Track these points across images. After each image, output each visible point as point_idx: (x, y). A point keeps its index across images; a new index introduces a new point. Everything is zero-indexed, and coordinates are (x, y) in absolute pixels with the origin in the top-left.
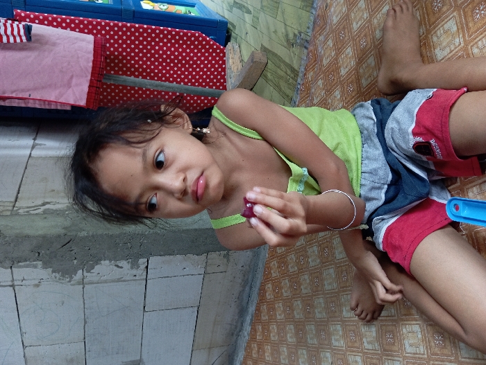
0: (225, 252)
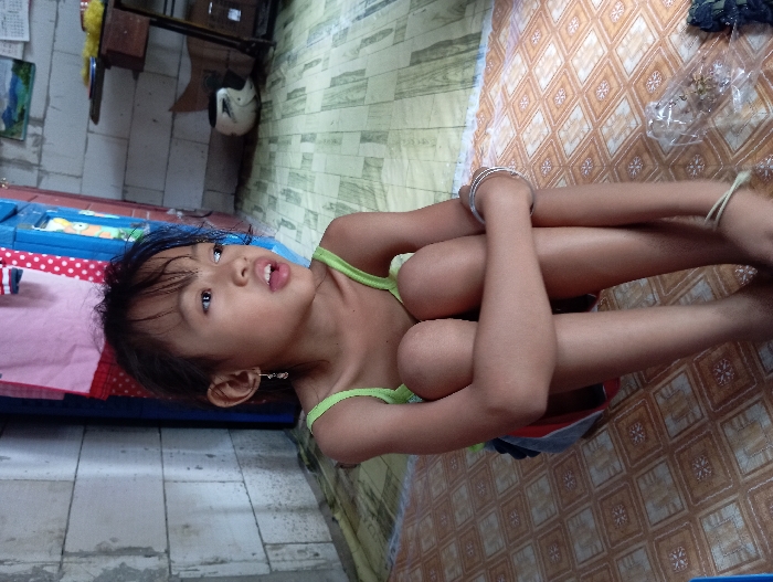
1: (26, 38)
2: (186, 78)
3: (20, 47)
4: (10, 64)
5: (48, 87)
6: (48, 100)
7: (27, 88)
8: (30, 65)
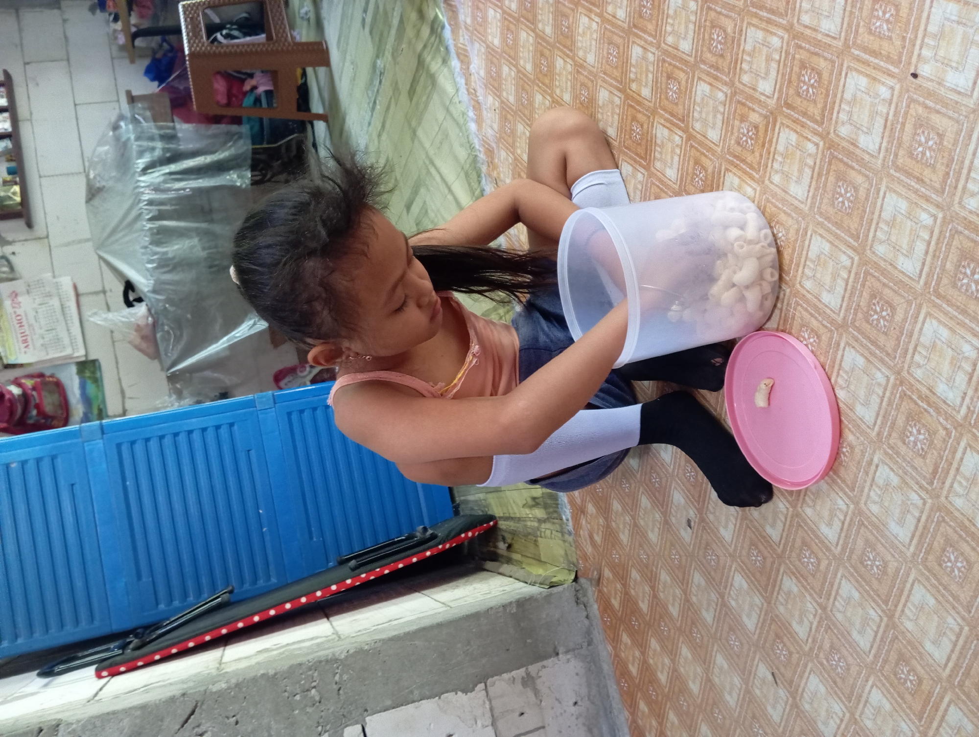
0: (521, 672)
4: (74, 369)
5: (120, 379)
6: (123, 393)
7: (98, 386)
8: (94, 362)
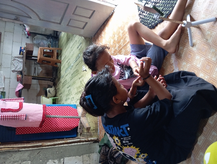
0: (88, 155)
1: (4, 87)
2: (39, 89)
3: (2, 89)
5: (9, 96)
7: (4, 97)
8: (5, 92)
